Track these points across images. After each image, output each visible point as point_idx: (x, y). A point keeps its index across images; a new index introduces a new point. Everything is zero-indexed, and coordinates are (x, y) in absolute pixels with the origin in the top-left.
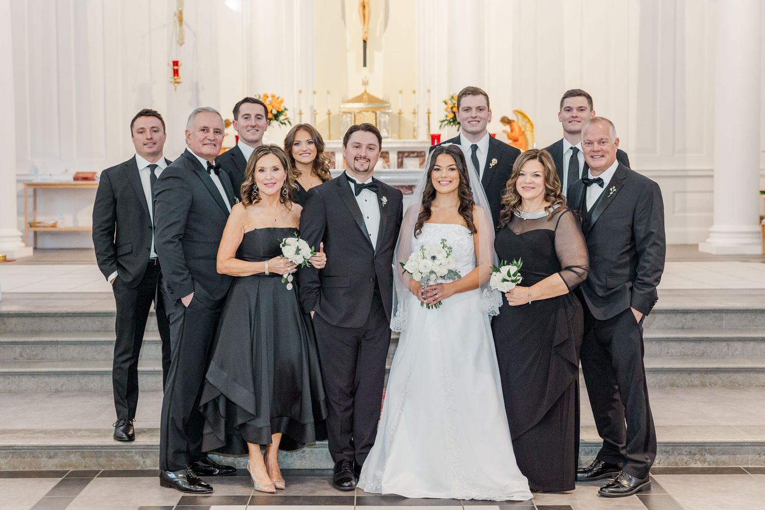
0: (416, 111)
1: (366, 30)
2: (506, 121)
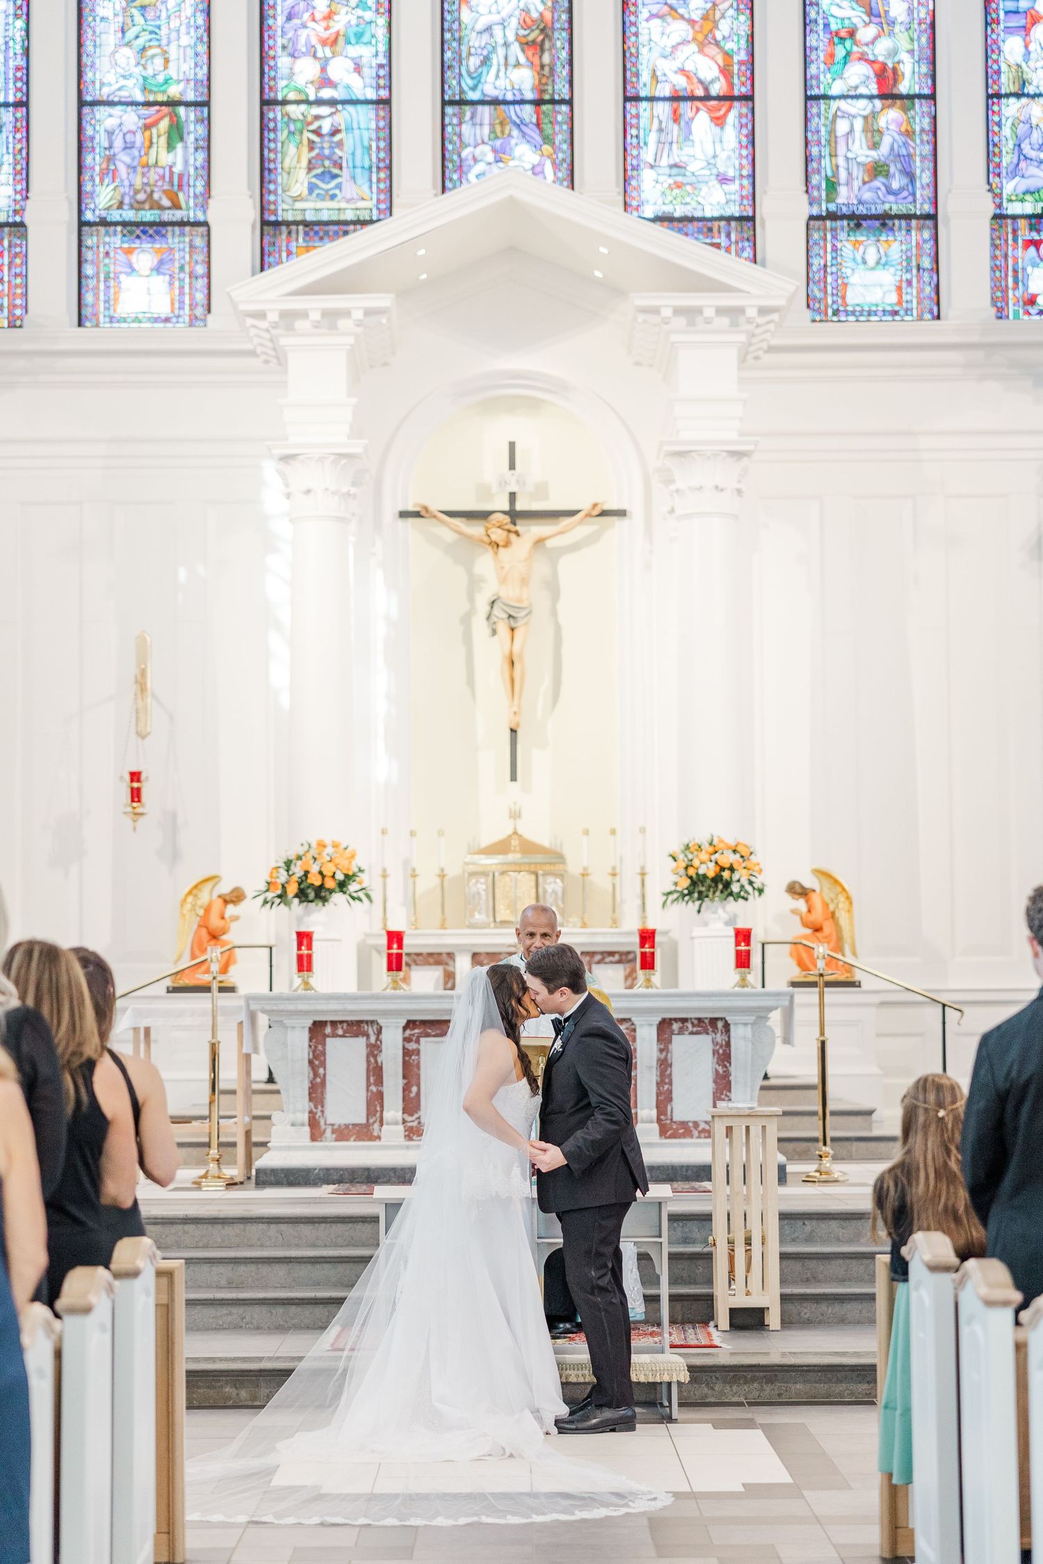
0: (618, 870)
1: (515, 709)
2: (798, 889)
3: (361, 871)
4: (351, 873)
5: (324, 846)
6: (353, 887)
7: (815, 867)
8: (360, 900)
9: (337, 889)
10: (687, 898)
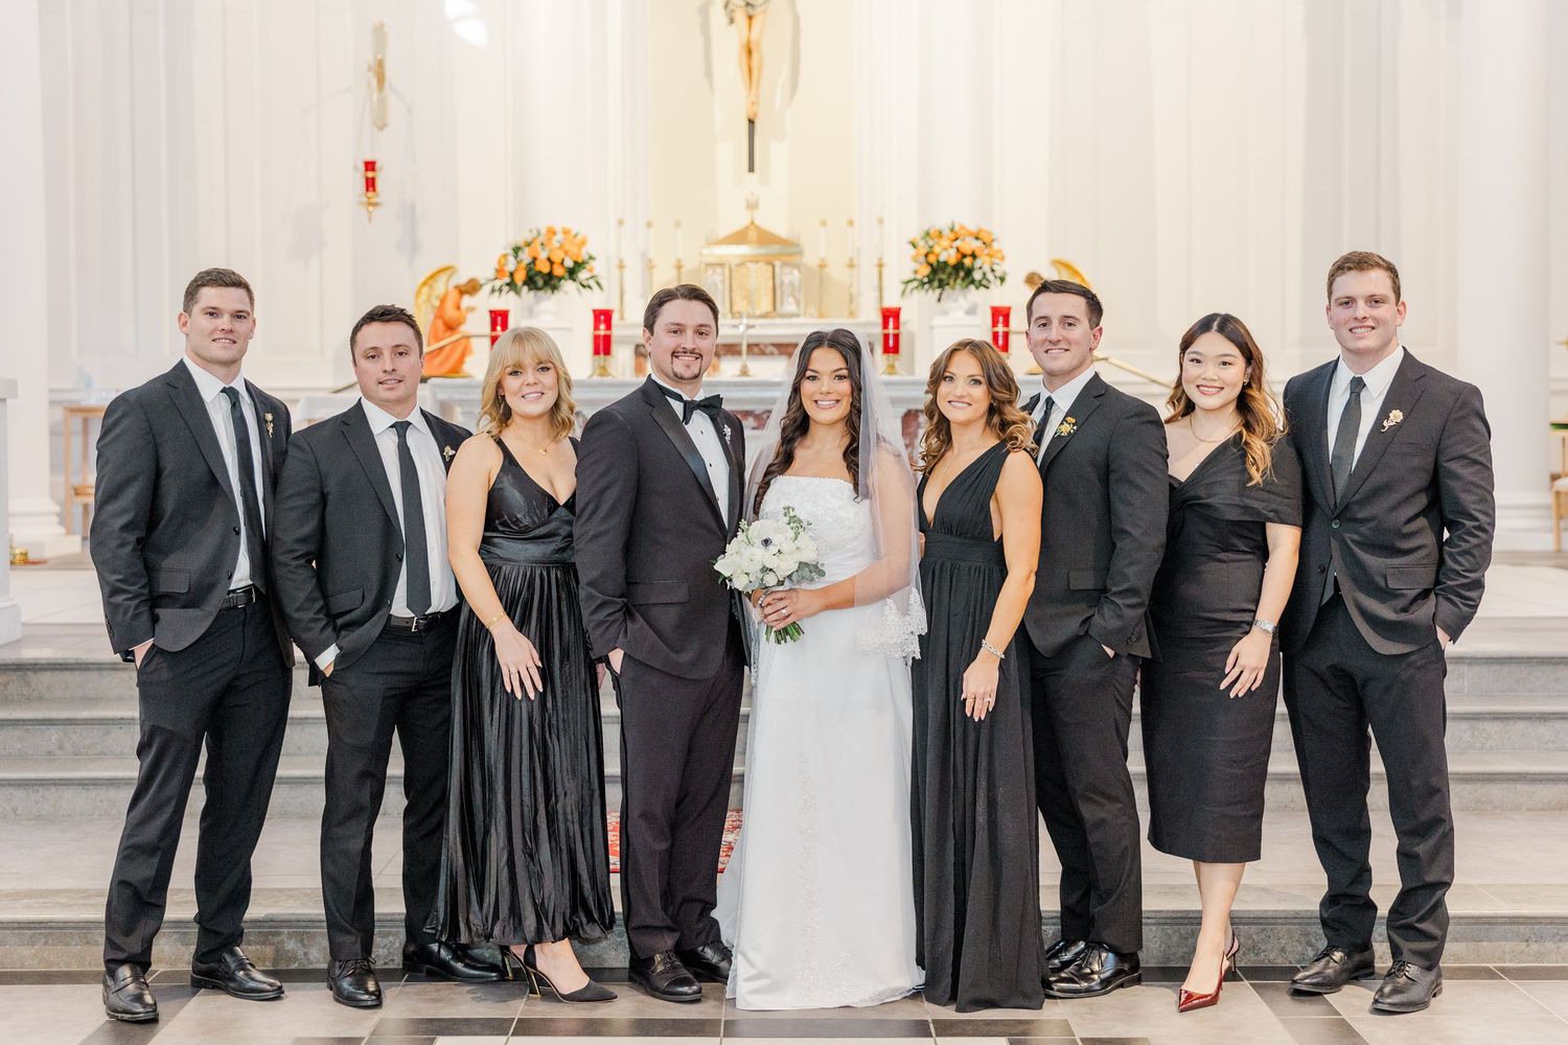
0: (855, 262)
1: (753, 98)
2: (1036, 280)
3: (591, 258)
4: (580, 261)
5: (555, 233)
6: (583, 275)
7: (1055, 256)
8: (589, 287)
9: (567, 275)
10: (926, 286)
